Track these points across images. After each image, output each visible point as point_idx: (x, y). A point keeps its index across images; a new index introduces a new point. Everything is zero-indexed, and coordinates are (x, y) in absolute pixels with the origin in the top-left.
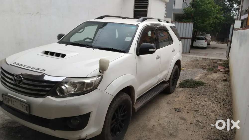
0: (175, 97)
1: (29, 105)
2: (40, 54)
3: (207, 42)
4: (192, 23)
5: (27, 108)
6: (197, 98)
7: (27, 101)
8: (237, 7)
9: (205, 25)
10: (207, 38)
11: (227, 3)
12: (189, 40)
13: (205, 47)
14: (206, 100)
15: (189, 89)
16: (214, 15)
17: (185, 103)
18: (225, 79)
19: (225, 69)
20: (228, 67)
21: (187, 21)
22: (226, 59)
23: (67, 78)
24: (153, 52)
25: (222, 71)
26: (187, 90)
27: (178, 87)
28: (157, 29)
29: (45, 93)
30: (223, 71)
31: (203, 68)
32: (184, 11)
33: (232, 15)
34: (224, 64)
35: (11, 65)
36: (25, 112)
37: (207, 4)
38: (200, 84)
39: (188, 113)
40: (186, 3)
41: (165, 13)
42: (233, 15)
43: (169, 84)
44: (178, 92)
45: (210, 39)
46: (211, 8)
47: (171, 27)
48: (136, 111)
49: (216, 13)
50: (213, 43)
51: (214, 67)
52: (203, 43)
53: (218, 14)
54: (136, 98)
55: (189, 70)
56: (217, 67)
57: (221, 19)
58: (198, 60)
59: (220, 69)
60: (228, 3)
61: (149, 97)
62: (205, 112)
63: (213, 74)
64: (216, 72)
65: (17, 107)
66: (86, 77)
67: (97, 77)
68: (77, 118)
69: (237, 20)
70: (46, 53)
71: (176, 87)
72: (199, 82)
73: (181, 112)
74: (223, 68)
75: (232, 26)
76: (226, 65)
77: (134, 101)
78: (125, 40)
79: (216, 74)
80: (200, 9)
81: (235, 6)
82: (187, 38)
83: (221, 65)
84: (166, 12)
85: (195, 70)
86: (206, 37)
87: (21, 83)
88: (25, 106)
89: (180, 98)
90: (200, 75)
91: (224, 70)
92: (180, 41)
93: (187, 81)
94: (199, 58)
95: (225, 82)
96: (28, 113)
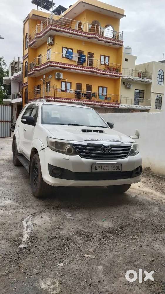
1: (120, 164)
7: (117, 163)
12: (9, 123)
36: (118, 170)
65: (109, 170)
82: (8, 122)
88: (117, 166)
96: (120, 170)
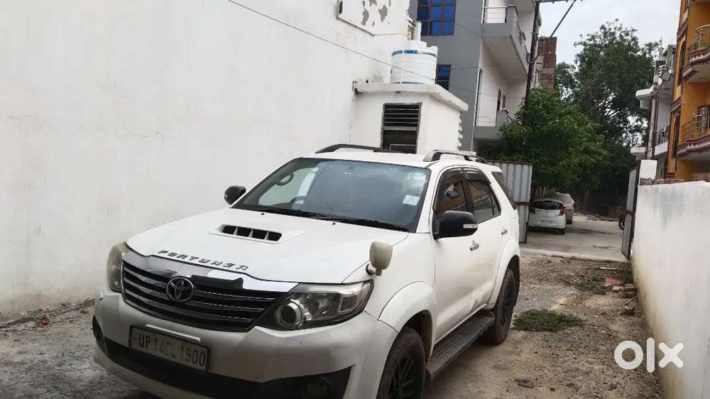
0: (511, 353)
1: (207, 349)
2: (213, 232)
3: (564, 215)
4: (529, 165)
5: (203, 355)
6: (568, 356)
7: (201, 340)
8: (636, 124)
9: (559, 171)
10: (565, 206)
11: (610, 113)
12: (522, 207)
13: (560, 227)
14: (589, 359)
15: (542, 334)
16: (580, 144)
17: (541, 368)
18: (631, 308)
19: (624, 286)
20: (631, 281)
21: (511, 157)
22: (622, 259)
23: (300, 285)
24: (472, 231)
25: (617, 292)
26: (539, 336)
27: (514, 329)
28: (467, 177)
29: (250, 320)
30: (620, 290)
31: (567, 282)
32: (501, 133)
33: (625, 144)
34: (620, 272)
35: (153, 256)
36: (198, 366)
37: (560, 116)
38: (567, 322)
39: (552, 390)
40: (508, 113)
41: (459, 139)
42: (629, 144)
43: (496, 319)
44: (516, 343)
45: (572, 208)
46: (574, 127)
47: (494, 174)
48: (432, 378)
49: (585, 139)
50: (579, 219)
51: (594, 279)
52: (556, 219)
53: (591, 141)
54: (434, 343)
55: (532, 286)
56: (604, 280)
57: (599, 154)
58: (550, 262)
59: (611, 287)
60: (612, 112)
61: (455, 347)
62: (595, 389)
63: (595, 297)
64: (604, 294)
65: (174, 356)
66: (342, 284)
67: (361, 284)
68: (323, 378)
69: (646, 158)
70: (228, 230)
71: (508, 328)
72: (564, 317)
73: (533, 388)
74: (619, 282)
75: (633, 174)
76: (626, 273)
77: (430, 349)
78: (405, 202)
79: (603, 297)
80: (545, 128)
81: (632, 120)
82: (524, 204)
83: (612, 274)
84: (461, 137)
85: (548, 287)
86: (561, 202)
87: (188, 299)
88: (195, 351)
89: (524, 357)
90: (563, 300)
91: (622, 288)
92: (515, 208)
93: (533, 315)
94: (553, 256)
95: (632, 317)
96: (203, 368)
